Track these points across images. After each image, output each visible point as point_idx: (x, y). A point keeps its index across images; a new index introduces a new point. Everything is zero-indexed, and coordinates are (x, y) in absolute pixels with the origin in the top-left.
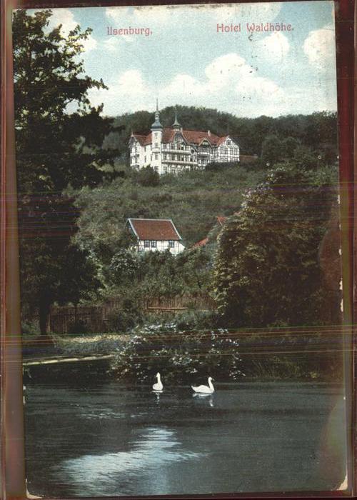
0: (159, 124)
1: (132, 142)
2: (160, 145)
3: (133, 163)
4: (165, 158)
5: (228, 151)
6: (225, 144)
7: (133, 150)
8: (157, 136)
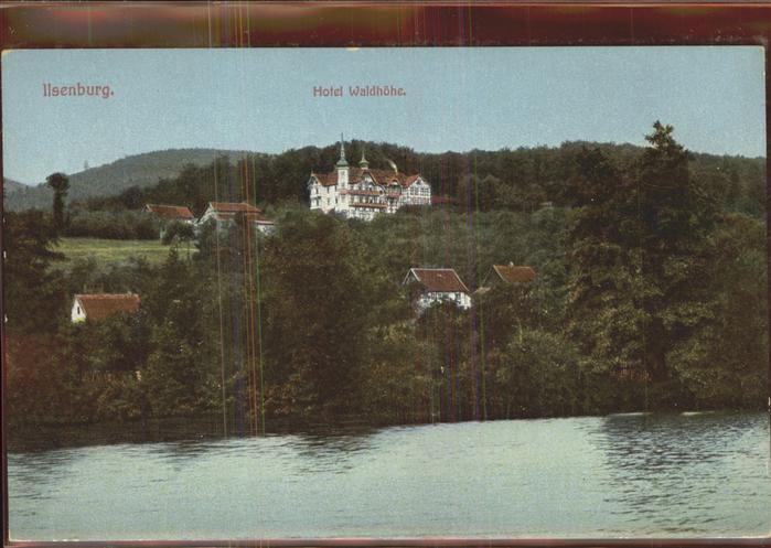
0: (345, 162)
1: (312, 183)
2: (348, 187)
3: (314, 206)
4: (352, 199)
5: (419, 192)
6: (415, 184)
7: (313, 191)
8: (343, 175)
